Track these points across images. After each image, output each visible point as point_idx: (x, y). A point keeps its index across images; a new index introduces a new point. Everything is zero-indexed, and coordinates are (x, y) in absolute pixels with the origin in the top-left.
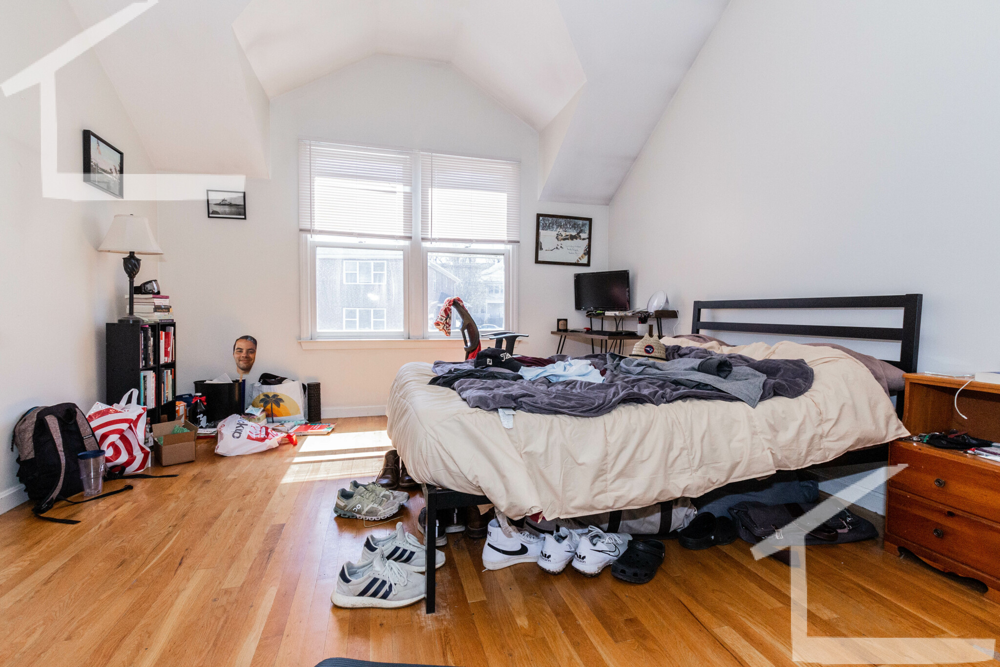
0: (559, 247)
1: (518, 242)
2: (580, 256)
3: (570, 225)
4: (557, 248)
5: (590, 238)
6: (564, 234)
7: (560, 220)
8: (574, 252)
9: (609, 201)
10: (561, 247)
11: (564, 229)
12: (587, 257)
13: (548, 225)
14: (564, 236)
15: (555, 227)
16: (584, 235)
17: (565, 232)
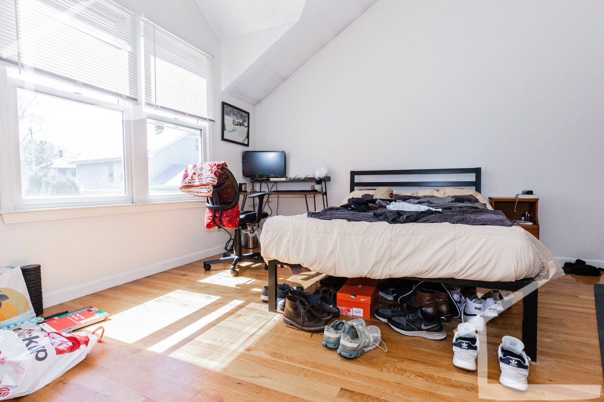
0: (234, 130)
1: (214, 121)
2: (244, 139)
3: (239, 115)
4: (233, 130)
5: (248, 127)
6: (236, 121)
7: (235, 110)
8: (241, 135)
9: (258, 102)
10: (235, 130)
11: (236, 117)
12: (247, 139)
13: (228, 111)
14: (236, 122)
15: (232, 114)
16: (246, 124)
17: (237, 120)
